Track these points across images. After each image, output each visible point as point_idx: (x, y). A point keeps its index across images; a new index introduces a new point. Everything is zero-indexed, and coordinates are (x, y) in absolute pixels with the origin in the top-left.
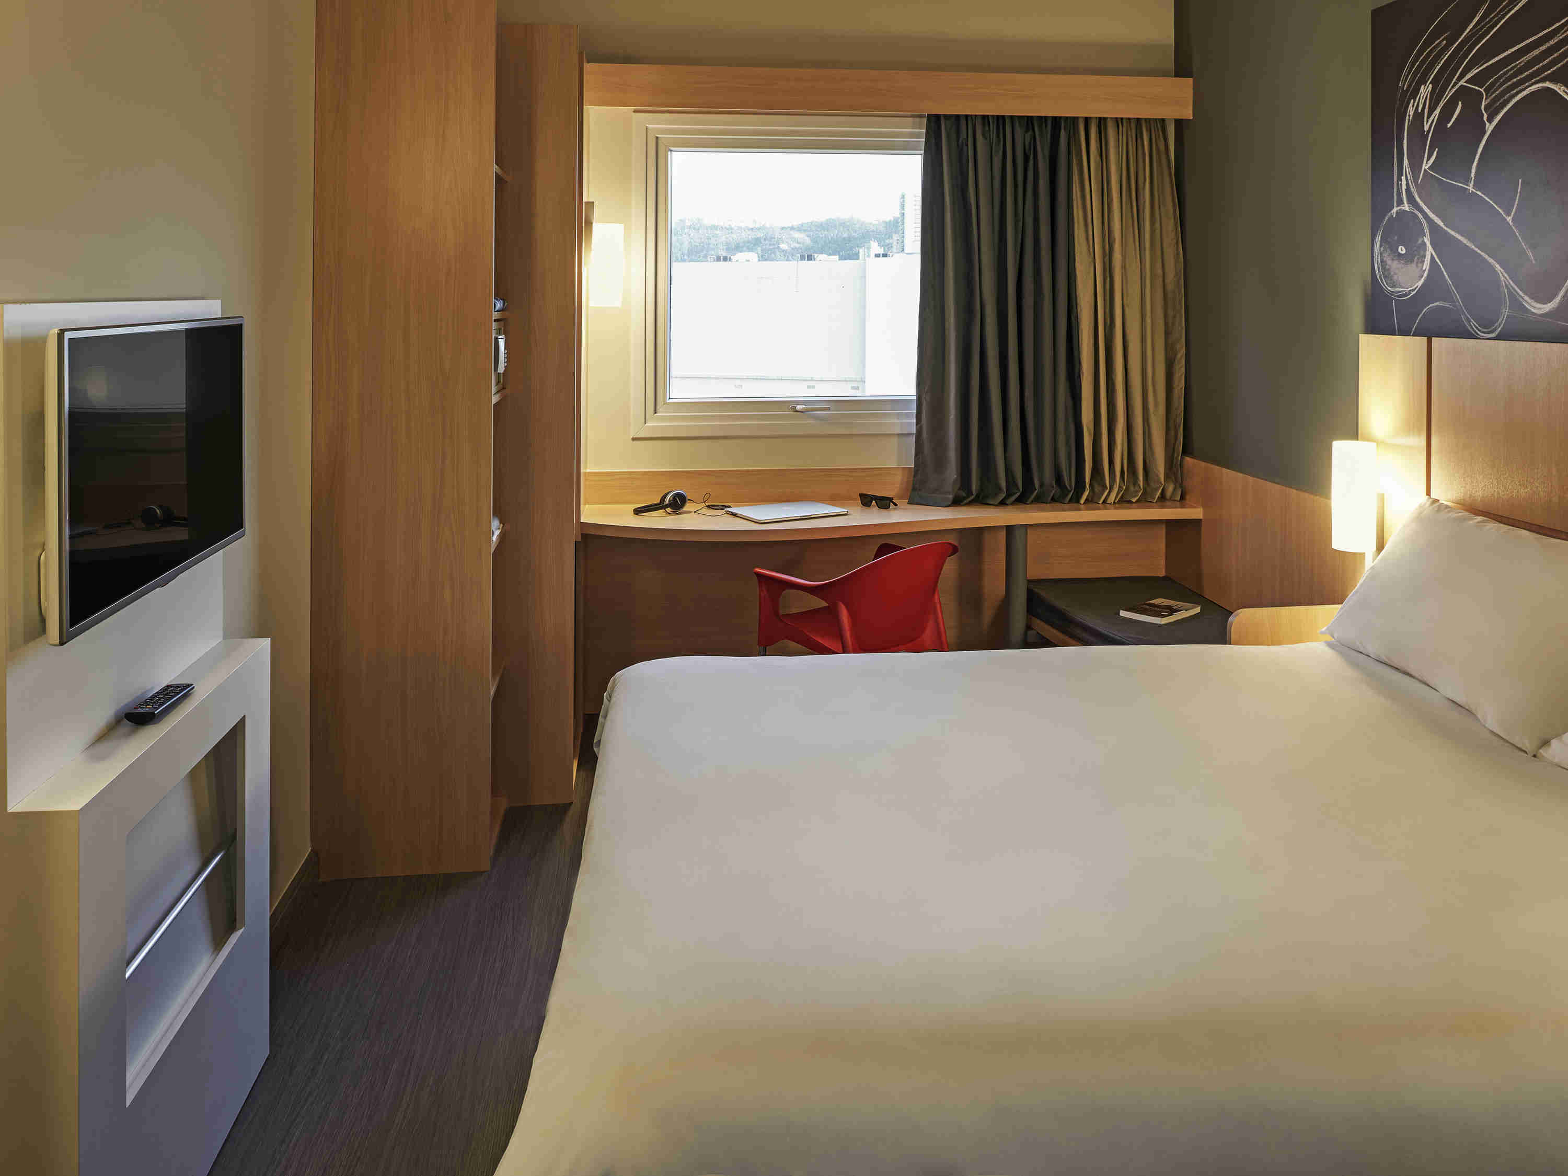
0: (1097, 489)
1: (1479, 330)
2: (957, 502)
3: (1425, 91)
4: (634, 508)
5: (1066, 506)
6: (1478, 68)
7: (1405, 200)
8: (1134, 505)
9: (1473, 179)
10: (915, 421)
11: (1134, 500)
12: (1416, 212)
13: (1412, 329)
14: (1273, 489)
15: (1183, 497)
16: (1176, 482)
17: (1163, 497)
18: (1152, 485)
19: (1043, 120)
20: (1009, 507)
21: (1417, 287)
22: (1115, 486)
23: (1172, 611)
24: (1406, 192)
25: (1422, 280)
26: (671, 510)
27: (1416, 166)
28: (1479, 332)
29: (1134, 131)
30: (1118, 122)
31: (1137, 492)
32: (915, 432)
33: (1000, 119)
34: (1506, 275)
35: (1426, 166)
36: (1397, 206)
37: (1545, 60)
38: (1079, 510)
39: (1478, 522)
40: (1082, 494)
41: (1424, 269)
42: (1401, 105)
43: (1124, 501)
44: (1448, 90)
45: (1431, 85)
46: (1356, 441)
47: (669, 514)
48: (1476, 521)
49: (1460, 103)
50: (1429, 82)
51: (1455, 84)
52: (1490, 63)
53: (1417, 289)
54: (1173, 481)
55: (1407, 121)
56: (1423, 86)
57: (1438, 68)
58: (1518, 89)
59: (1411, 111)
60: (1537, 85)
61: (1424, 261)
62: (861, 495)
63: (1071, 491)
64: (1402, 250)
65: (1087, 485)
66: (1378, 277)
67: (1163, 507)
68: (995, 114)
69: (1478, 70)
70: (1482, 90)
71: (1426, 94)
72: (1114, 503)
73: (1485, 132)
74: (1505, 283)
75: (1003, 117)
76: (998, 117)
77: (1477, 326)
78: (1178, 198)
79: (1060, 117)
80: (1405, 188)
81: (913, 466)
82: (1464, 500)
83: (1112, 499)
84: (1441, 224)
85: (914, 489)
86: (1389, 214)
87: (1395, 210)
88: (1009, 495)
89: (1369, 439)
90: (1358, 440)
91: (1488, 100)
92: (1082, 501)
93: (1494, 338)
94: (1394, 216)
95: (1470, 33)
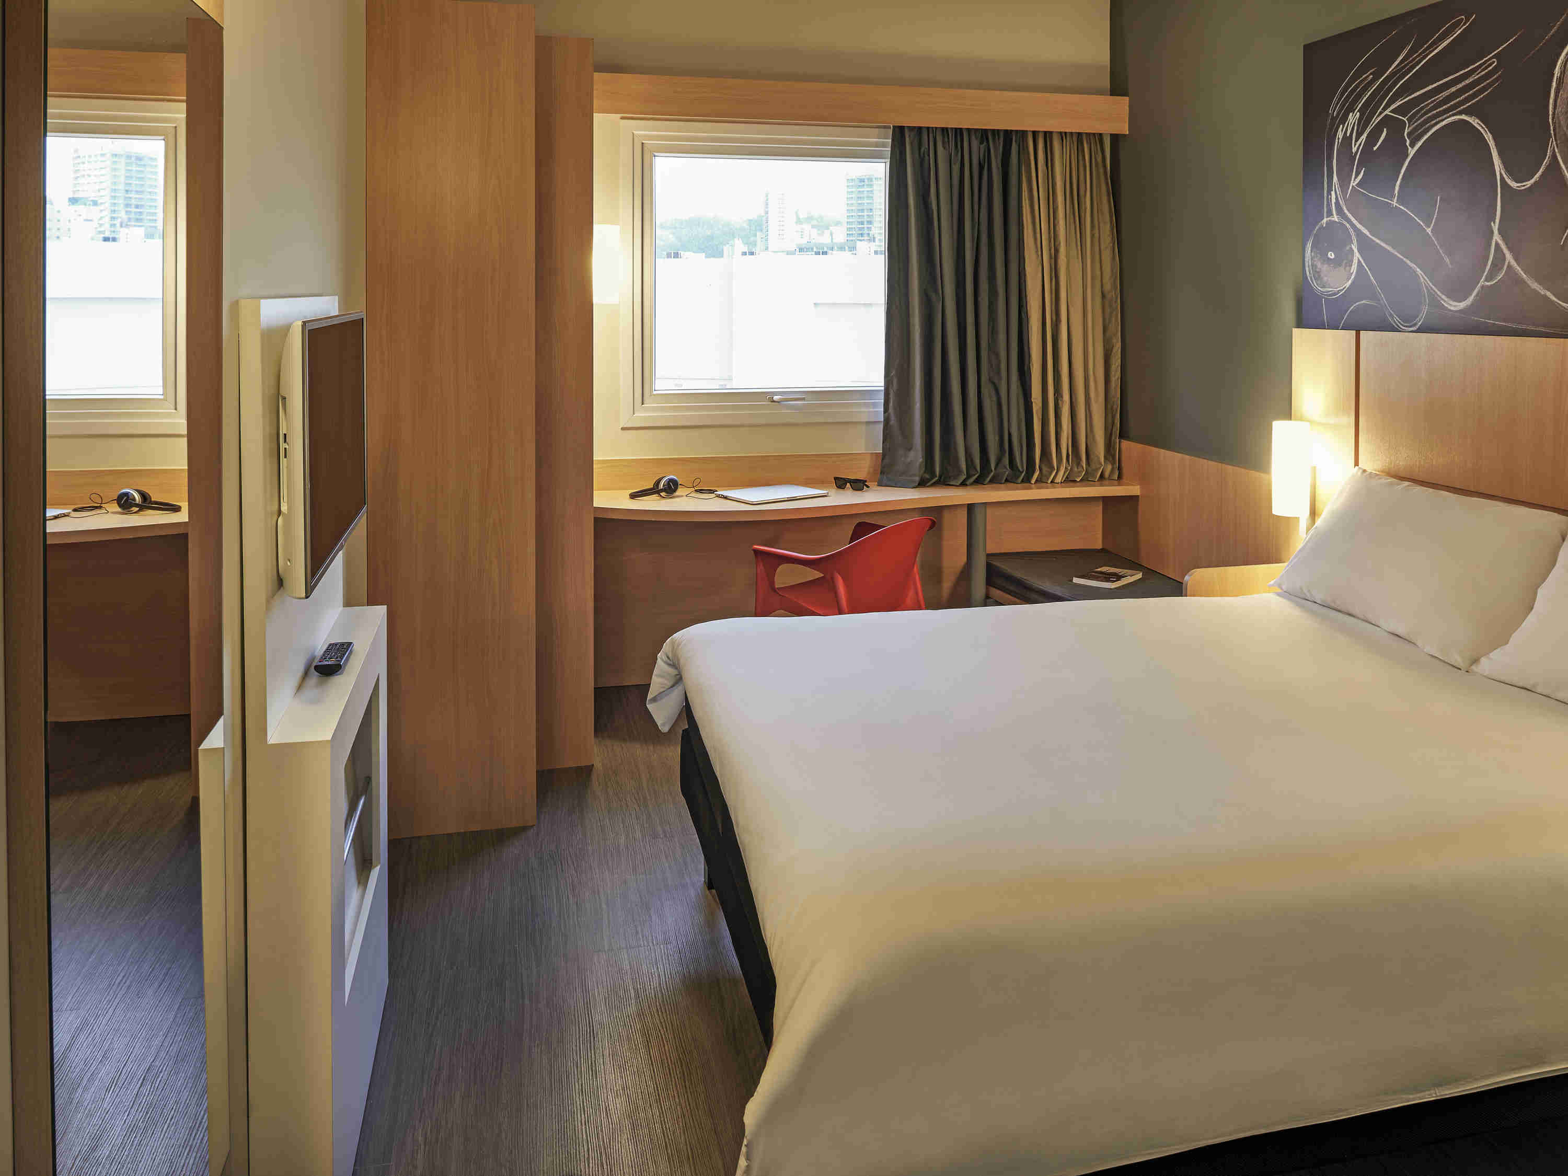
0: (1045, 469)
1: (1402, 325)
2: (922, 484)
3: (1353, 118)
4: (630, 493)
5: (1019, 485)
6: (1401, 100)
7: (1334, 212)
8: (1078, 484)
9: (1397, 195)
10: (882, 410)
11: (1078, 480)
12: (1345, 223)
13: (1340, 324)
14: (1208, 466)
15: (1120, 477)
16: (1113, 464)
17: (1102, 477)
18: (1093, 466)
19: (995, 132)
20: (968, 487)
21: (1345, 287)
22: (1061, 468)
23: (1119, 577)
24: (1335, 206)
25: (1350, 282)
26: (665, 494)
27: (1344, 182)
28: (1401, 326)
29: (1075, 143)
30: (1063, 135)
31: (1081, 472)
32: (882, 420)
33: (959, 132)
34: (1426, 278)
35: (1354, 182)
36: (1327, 217)
37: (1461, 96)
38: (1031, 488)
39: (1406, 486)
40: (1033, 475)
41: (1351, 272)
42: (1331, 129)
43: (1069, 480)
44: (1375, 118)
45: (1358, 113)
46: (1290, 421)
47: (664, 498)
48: (1405, 485)
49: (1385, 129)
50: (1357, 110)
51: (1381, 113)
52: (1413, 96)
53: (1345, 290)
54: (1110, 462)
55: (1336, 143)
56: (1351, 114)
57: (1365, 99)
58: (1438, 120)
59: (1340, 135)
60: (1453, 118)
61: (1352, 265)
62: (836, 479)
63: (1023, 472)
64: (1331, 255)
65: (1037, 467)
66: (1309, 278)
67: (1101, 485)
68: (953, 127)
69: (1401, 102)
70: (1405, 119)
71: (1354, 121)
72: (1061, 482)
73: (1407, 156)
74: (1425, 284)
75: (961, 129)
76: (956, 129)
77: (1400, 321)
78: (1115, 206)
79: (1011, 131)
80: (1335, 201)
81: (881, 452)
82: (1389, 469)
83: (1059, 479)
84: (1368, 233)
85: (882, 473)
86: (1320, 224)
87: (1325, 220)
88: (969, 476)
89: (1301, 419)
90: (1291, 419)
91: (1411, 128)
92: (1033, 481)
93: (1416, 330)
94: (1324, 226)
95: (1394, 70)
